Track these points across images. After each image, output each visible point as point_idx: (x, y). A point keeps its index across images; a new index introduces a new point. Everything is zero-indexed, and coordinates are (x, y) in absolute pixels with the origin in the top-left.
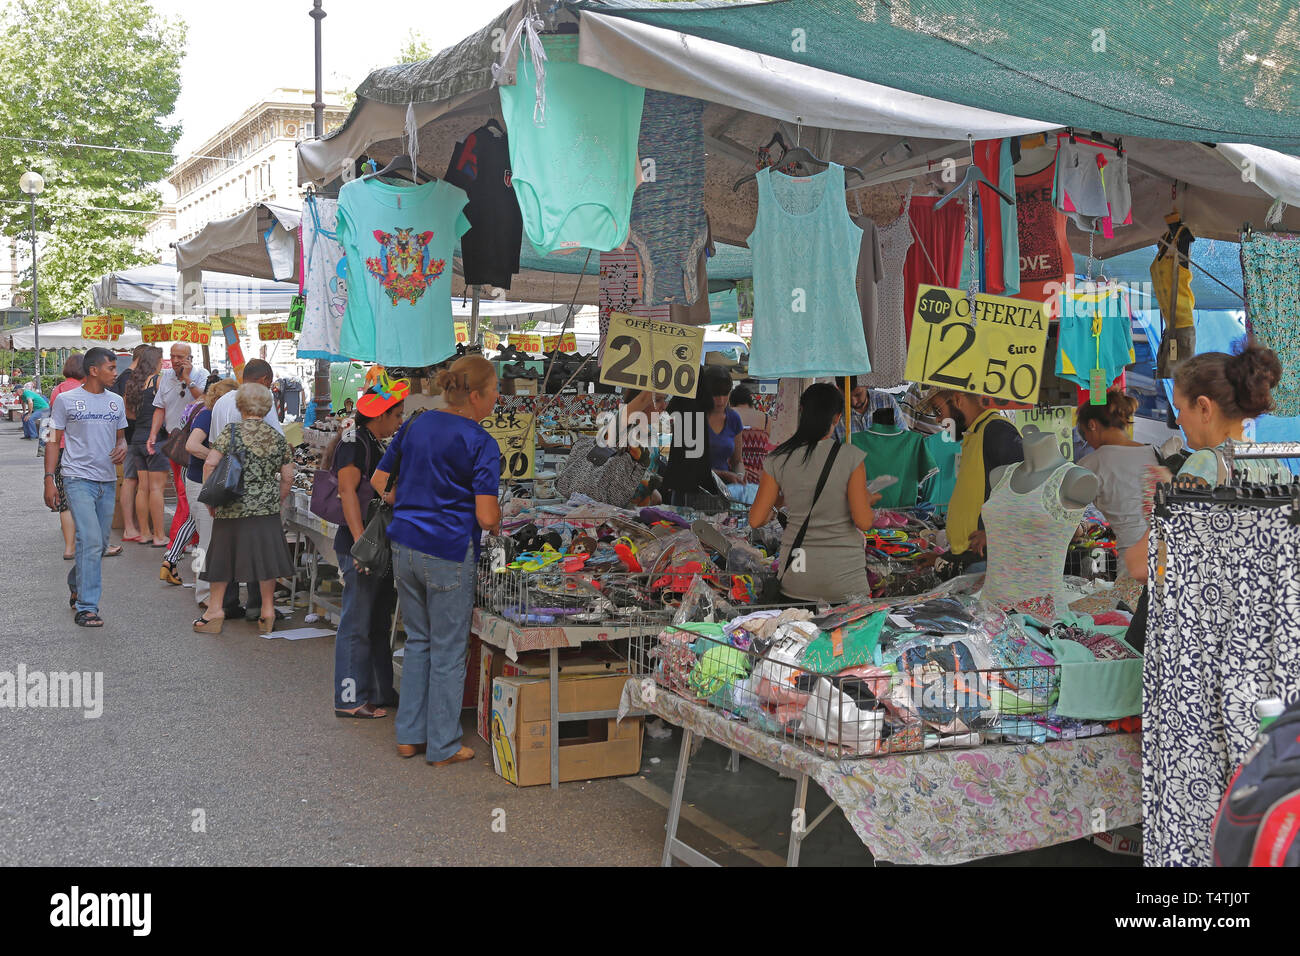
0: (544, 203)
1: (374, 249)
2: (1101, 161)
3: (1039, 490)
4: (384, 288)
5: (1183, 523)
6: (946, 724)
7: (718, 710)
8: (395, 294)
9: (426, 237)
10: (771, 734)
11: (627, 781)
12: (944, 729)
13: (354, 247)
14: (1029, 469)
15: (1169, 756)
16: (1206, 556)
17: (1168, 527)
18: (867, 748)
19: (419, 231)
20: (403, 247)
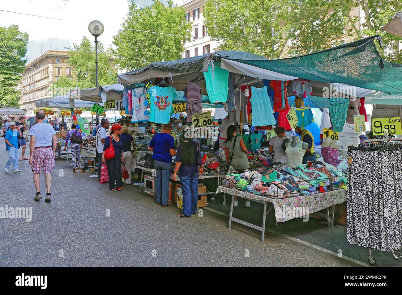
0: (213, 93)
1: (156, 100)
2: (303, 83)
3: (297, 147)
4: (157, 107)
5: (355, 153)
6: (294, 192)
7: (245, 191)
8: (160, 109)
9: (167, 97)
10: (259, 195)
11: (205, 208)
12: (293, 193)
13: (152, 99)
14: (294, 143)
15: (355, 194)
16: (360, 159)
17: (352, 154)
18: (282, 196)
19: (166, 96)
20: (162, 99)
